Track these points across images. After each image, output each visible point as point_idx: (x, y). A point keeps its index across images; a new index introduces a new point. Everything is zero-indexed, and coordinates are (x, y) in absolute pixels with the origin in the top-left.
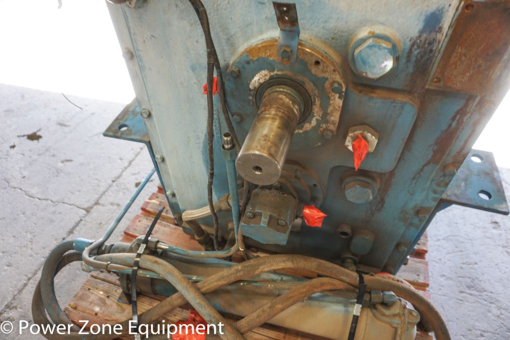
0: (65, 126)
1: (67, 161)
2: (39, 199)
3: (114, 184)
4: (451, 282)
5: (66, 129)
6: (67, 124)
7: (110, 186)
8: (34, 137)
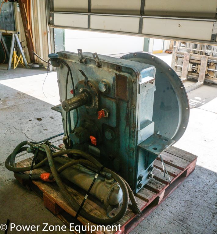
0: (53, 119)
1: (46, 130)
2: (29, 138)
3: (58, 141)
4: (172, 215)
5: (52, 120)
6: (54, 118)
7: (56, 141)
8: (39, 119)
